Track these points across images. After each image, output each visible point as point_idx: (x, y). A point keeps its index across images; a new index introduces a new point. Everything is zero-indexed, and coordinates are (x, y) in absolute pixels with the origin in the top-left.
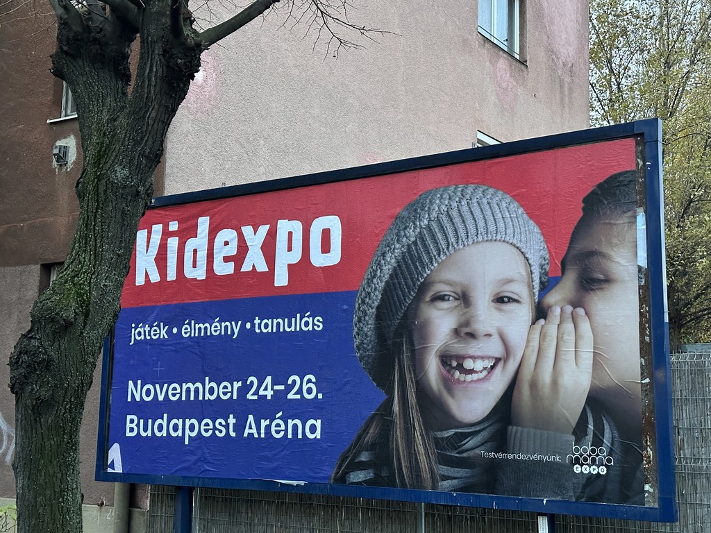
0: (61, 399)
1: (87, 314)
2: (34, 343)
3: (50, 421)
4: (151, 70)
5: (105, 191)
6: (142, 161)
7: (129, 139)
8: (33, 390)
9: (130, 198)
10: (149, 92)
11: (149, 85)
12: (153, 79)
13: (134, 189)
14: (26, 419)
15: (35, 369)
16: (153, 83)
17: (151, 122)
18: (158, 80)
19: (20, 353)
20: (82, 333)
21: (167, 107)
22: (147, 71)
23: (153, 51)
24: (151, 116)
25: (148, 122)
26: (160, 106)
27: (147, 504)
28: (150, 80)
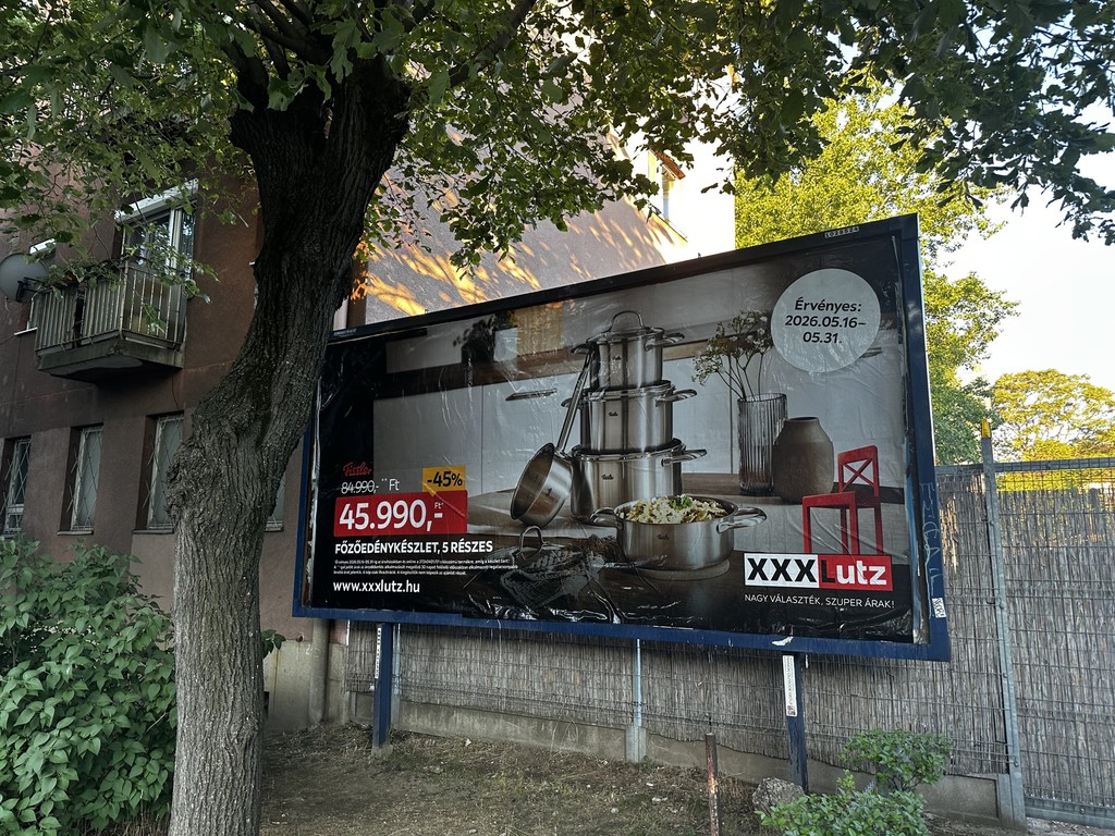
0: (232, 525)
1: (267, 419)
2: (196, 453)
3: (218, 553)
4: (347, 124)
5: (288, 270)
6: (336, 236)
7: (320, 207)
8: (193, 514)
9: (321, 279)
10: (344, 152)
11: (345, 142)
12: (350, 134)
13: (327, 270)
14: (186, 550)
15: (197, 488)
16: (350, 140)
17: (347, 188)
18: (356, 137)
19: (178, 465)
20: (259, 443)
21: (367, 172)
22: (342, 125)
23: (350, 100)
24: (348, 180)
25: (343, 189)
26: (359, 168)
27: (345, 638)
28: (345, 137)
